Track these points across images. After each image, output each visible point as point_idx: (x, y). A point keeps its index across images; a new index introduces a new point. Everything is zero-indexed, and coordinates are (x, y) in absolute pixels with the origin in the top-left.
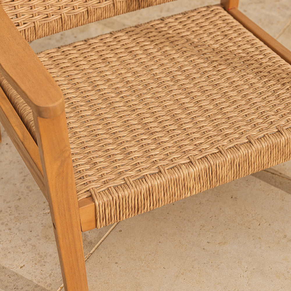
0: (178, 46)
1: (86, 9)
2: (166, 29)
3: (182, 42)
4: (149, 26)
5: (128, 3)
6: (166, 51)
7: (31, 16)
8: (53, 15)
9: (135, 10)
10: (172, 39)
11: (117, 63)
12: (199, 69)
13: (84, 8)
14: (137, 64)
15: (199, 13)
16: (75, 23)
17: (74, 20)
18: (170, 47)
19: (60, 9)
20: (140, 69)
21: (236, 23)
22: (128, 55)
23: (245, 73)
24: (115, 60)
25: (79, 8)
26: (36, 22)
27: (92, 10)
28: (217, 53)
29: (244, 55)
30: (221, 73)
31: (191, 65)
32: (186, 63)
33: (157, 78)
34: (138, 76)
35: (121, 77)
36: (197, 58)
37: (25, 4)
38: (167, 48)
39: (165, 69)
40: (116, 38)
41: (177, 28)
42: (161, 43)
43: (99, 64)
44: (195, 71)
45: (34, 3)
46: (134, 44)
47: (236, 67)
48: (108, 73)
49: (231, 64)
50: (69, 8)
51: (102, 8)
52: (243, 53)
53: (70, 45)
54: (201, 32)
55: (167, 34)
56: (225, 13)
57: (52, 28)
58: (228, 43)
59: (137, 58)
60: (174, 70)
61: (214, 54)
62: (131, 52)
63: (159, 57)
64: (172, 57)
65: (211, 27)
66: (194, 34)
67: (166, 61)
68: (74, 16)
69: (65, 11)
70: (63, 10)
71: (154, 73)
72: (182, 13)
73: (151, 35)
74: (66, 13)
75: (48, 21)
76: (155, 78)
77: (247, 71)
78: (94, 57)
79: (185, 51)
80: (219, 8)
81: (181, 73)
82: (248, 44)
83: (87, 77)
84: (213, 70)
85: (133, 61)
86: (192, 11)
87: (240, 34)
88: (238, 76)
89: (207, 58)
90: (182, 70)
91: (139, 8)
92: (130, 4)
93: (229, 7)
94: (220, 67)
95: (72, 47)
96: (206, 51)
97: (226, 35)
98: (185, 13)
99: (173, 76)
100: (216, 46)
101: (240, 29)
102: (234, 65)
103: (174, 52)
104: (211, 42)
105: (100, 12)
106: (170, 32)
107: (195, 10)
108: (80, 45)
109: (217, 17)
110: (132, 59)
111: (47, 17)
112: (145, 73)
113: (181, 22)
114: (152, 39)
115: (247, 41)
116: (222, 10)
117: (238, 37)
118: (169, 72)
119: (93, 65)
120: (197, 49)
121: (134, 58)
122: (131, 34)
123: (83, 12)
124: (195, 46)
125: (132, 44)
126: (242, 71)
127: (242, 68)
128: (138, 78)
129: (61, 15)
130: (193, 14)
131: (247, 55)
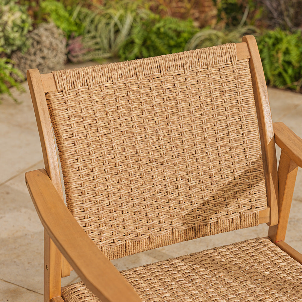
0: (231, 273)
1: (148, 236)
2: (219, 257)
3: (235, 269)
4: (203, 255)
5: (185, 233)
6: (221, 276)
7: (100, 241)
8: (118, 241)
9: (192, 239)
10: (225, 267)
11: (176, 287)
12: (252, 293)
13: (147, 235)
14: (194, 288)
15: (248, 244)
16: (137, 249)
17: (137, 246)
18: (224, 273)
19: (125, 235)
20: (197, 292)
21: (284, 253)
22: (185, 279)
23: (296, 298)
24: (174, 284)
25: (142, 235)
26: (103, 247)
27: (154, 238)
28: (268, 279)
29: (294, 281)
30: (273, 297)
31: (244, 289)
32: (240, 287)
33: (214, 300)
34: (195, 298)
35: (180, 298)
36: (249, 283)
37: (94, 229)
38: (222, 274)
39: (220, 292)
40: (173, 264)
41: (229, 257)
42: (215, 269)
43: (158, 287)
44: (248, 295)
45: (103, 229)
46: (190, 270)
47: (287, 292)
48: (167, 295)
49: (282, 289)
50: (133, 235)
51: (162, 236)
52: (293, 280)
53: (130, 270)
54: (252, 260)
55: (220, 262)
56: (273, 245)
57: (117, 253)
58: (278, 271)
59: (194, 282)
60: (230, 293)
61: (266, 280)
62: (187, 277)
63: (214, 282)
64: (226, 282)
65: (261, 256)
66: (246, 262)
67: (221, 286)
68: (137, 243)
69: (129, 237)
70: (128, 236)
71: (211, 295)
72: (233, 244)
73: (206, 263)
74: (130, 239)
75: (114, 246)
76: (211, 300)
77: (298, 295)
78: (153, 281)
79: (238, 277)
80: (267, 240)
81: (235, 296)
82: (296, 272)
83: (148, 298)
84: (266, 294)
85: (190, 285)
86: (242, 243)
87: (288, 263)
88: (290, 300)
89: (259, 284)
90: (237, 293)
91: (195, 237)
92: (188, 233)
93: (276, 240)
94: (273, 292)
95: (132, 271)
96: (258, 277)
97: (275, 264)
98: (236, 244)
99: (228, 299)
100: (267, 273)
101: (289, 259)
102: (285, 290)
103: (228, 277)
104: (262, 270)
105: (160, 239)
106: (223, 260)
107: (245, 241)
108: (140, 270)
109: (266, 248)
110: (189, 283)
111: (113, 242)
112: (202, 295)
113: (232, 252)
114: (206, 266)
115: (296, 269)
116: (270, 242)
117: (287, 266)
118: (224, 295)
119: (153, 287)
120: (249, 275)
121: (191, 282)
122: (186, 261)
123: (145, 239)
124: (247, 272)
125: (188, 270)
126: (293, 295)
127: (293, 292)
128: (196, 300)
129: (126, 240)
130: (243, 245)
131: (297, 282)
